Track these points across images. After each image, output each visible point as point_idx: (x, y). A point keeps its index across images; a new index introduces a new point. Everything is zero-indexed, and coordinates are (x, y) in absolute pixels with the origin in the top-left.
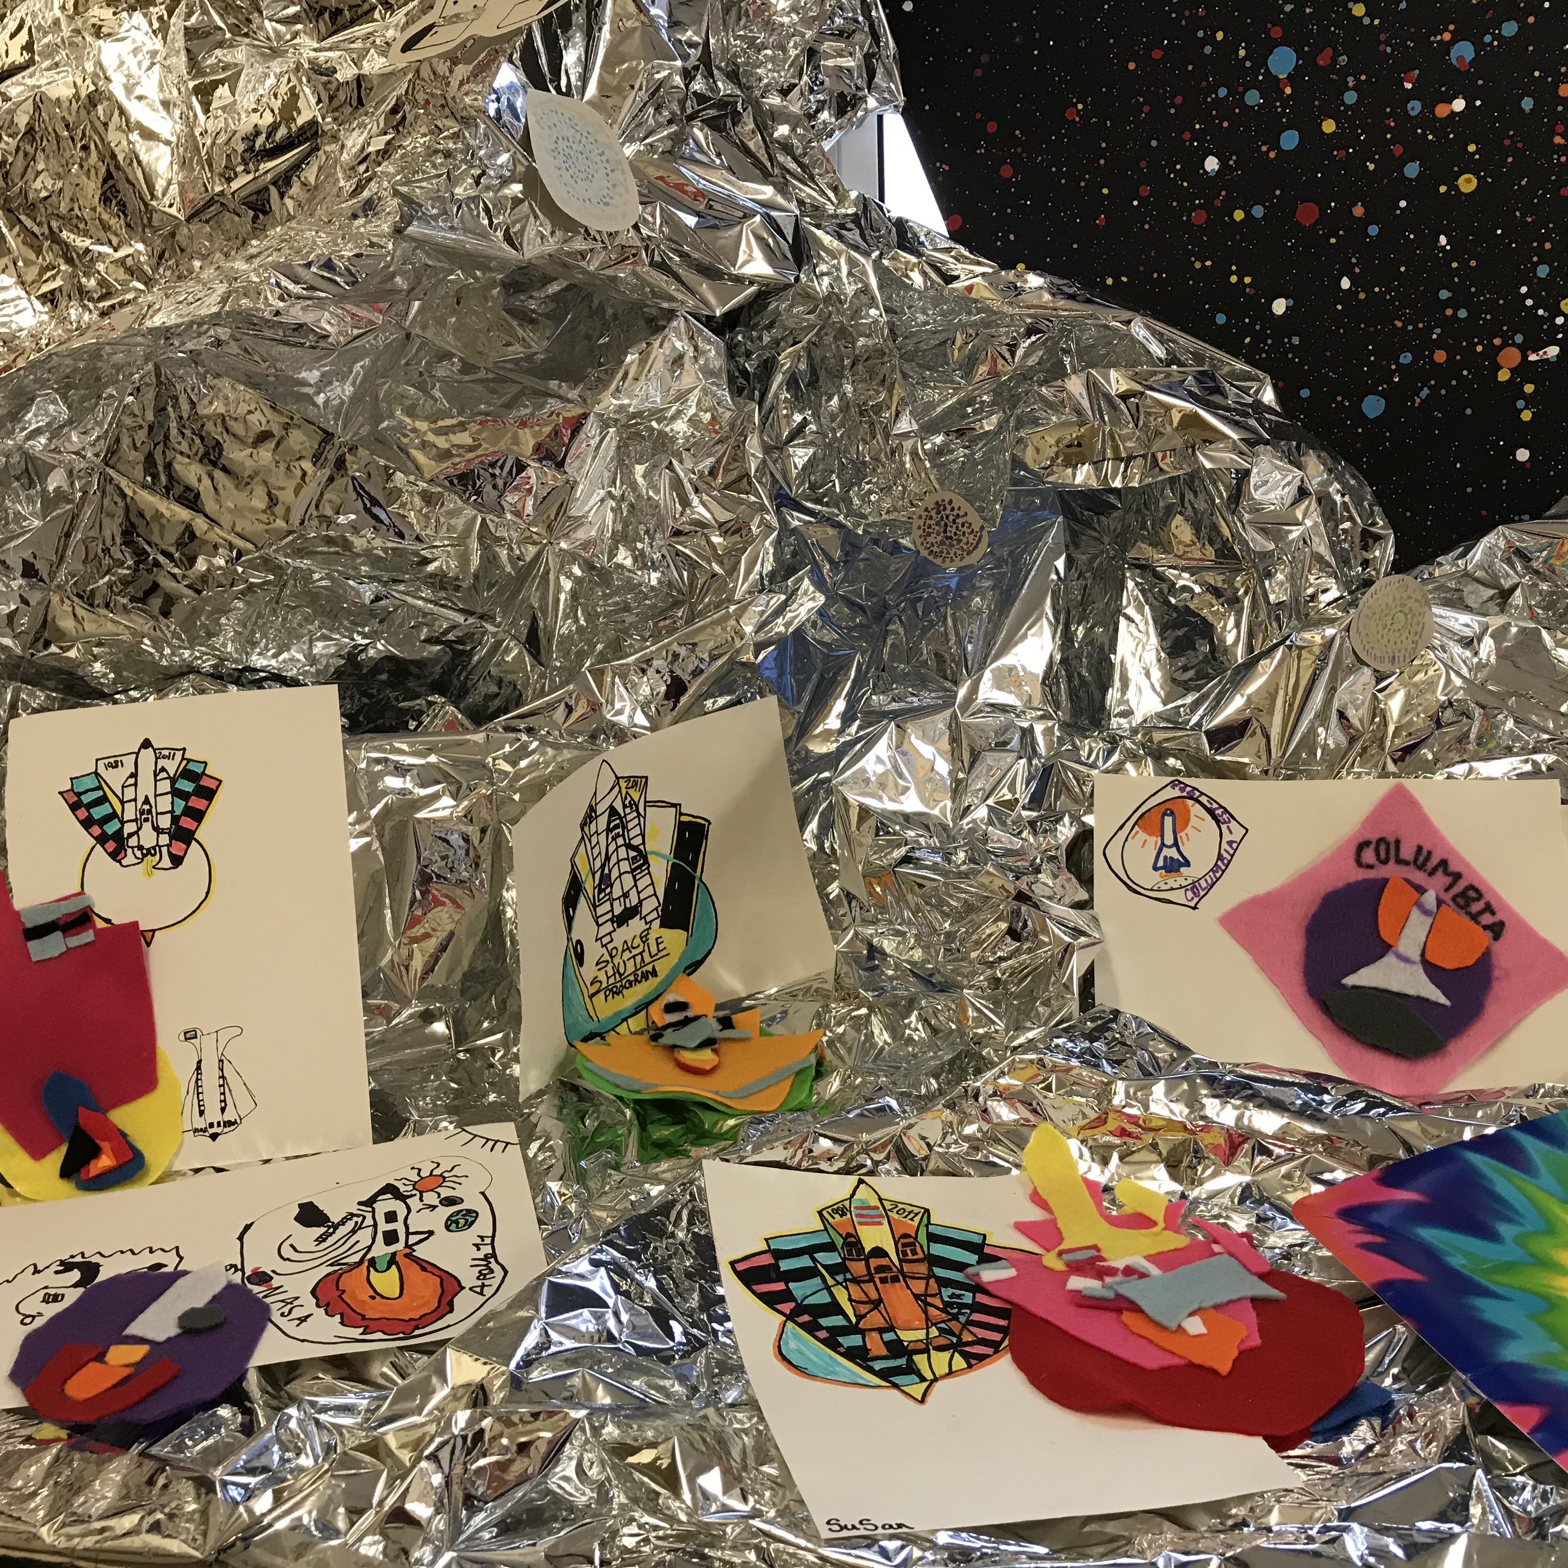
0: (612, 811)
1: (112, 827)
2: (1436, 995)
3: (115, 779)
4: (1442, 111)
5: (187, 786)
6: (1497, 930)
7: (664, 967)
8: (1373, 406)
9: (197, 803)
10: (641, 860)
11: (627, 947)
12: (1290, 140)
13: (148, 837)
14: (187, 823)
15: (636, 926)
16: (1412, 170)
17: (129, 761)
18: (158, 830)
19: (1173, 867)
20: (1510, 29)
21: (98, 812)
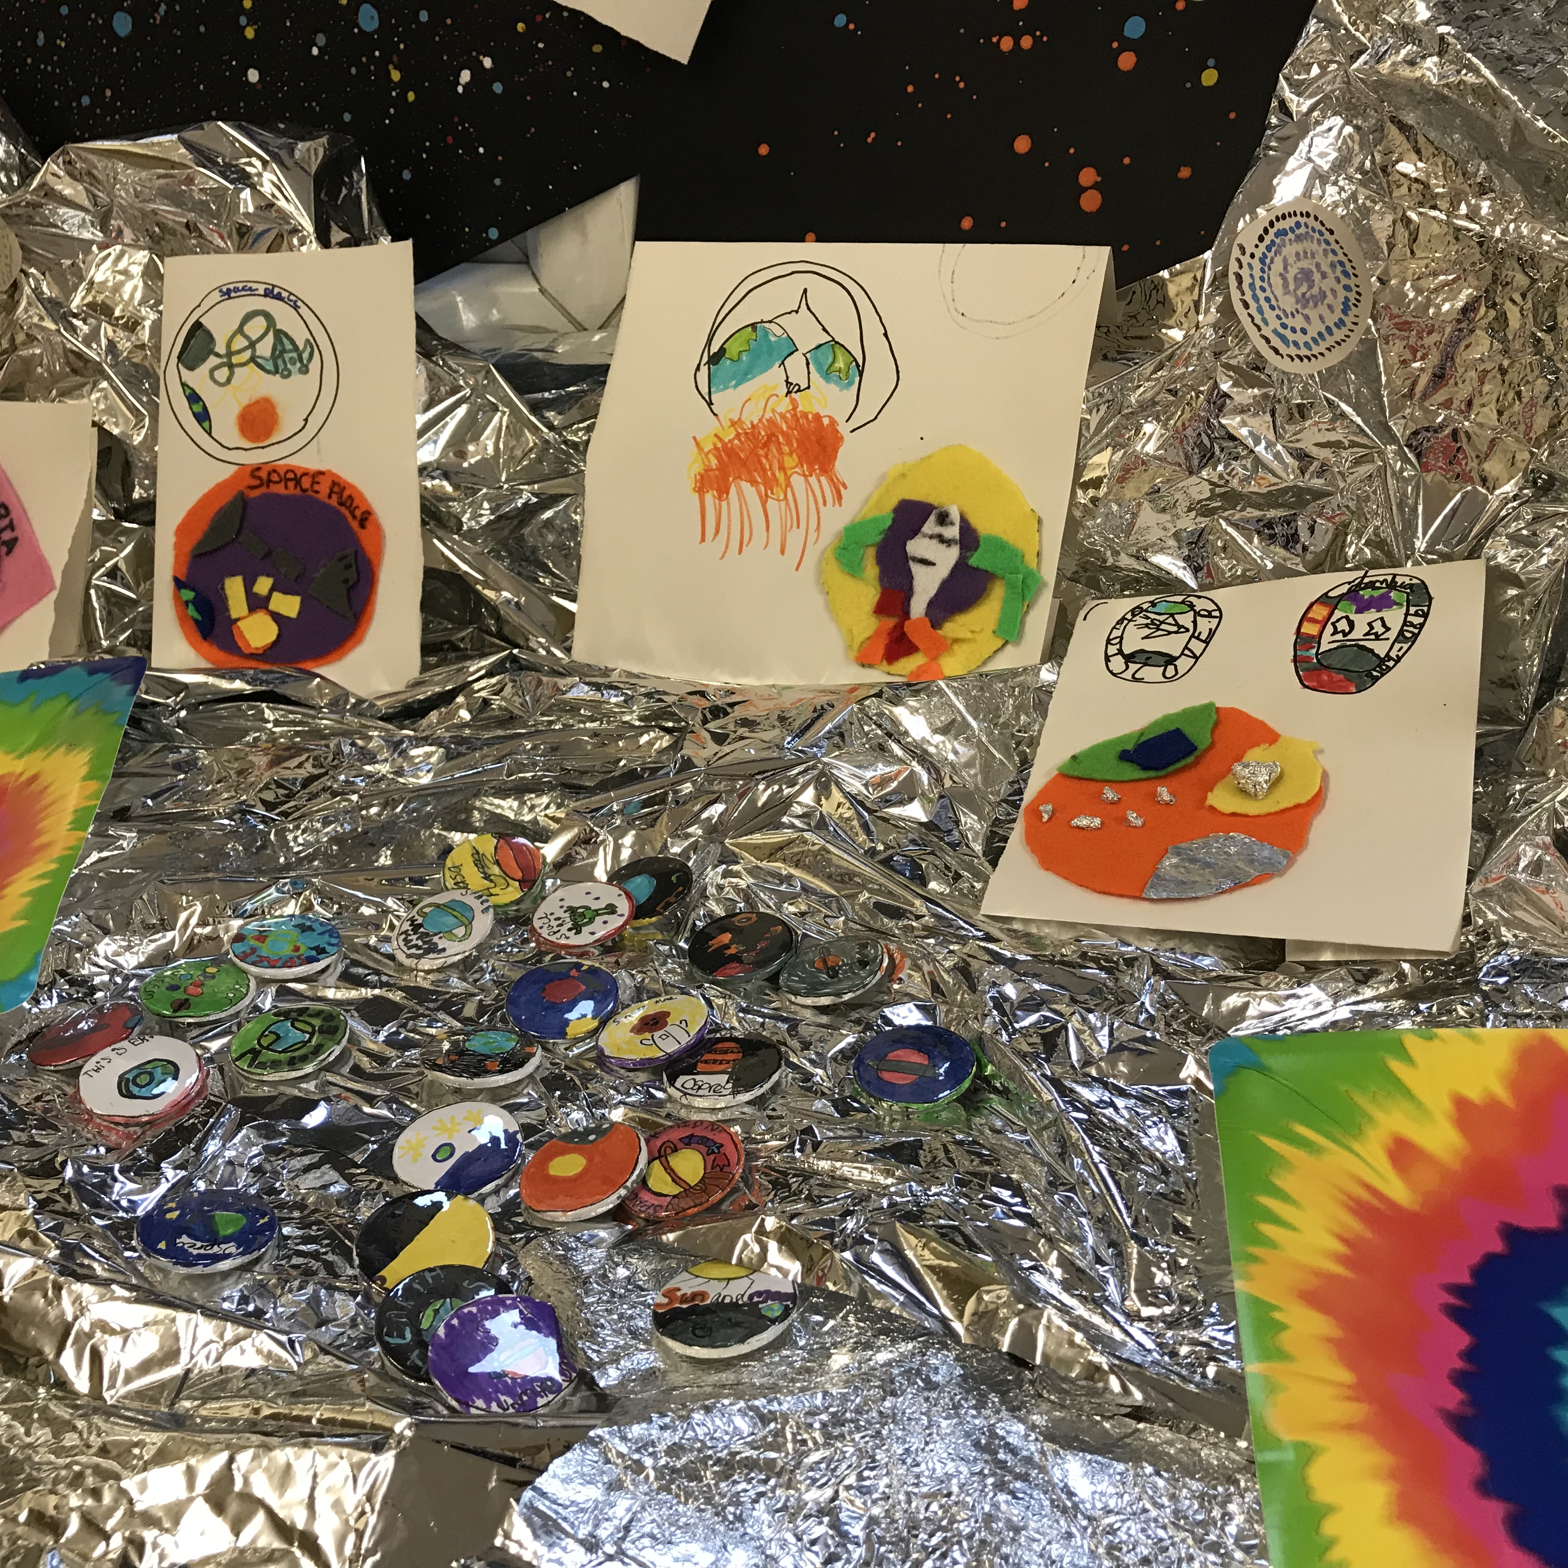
6: (11, 545)
8: (122, 24)
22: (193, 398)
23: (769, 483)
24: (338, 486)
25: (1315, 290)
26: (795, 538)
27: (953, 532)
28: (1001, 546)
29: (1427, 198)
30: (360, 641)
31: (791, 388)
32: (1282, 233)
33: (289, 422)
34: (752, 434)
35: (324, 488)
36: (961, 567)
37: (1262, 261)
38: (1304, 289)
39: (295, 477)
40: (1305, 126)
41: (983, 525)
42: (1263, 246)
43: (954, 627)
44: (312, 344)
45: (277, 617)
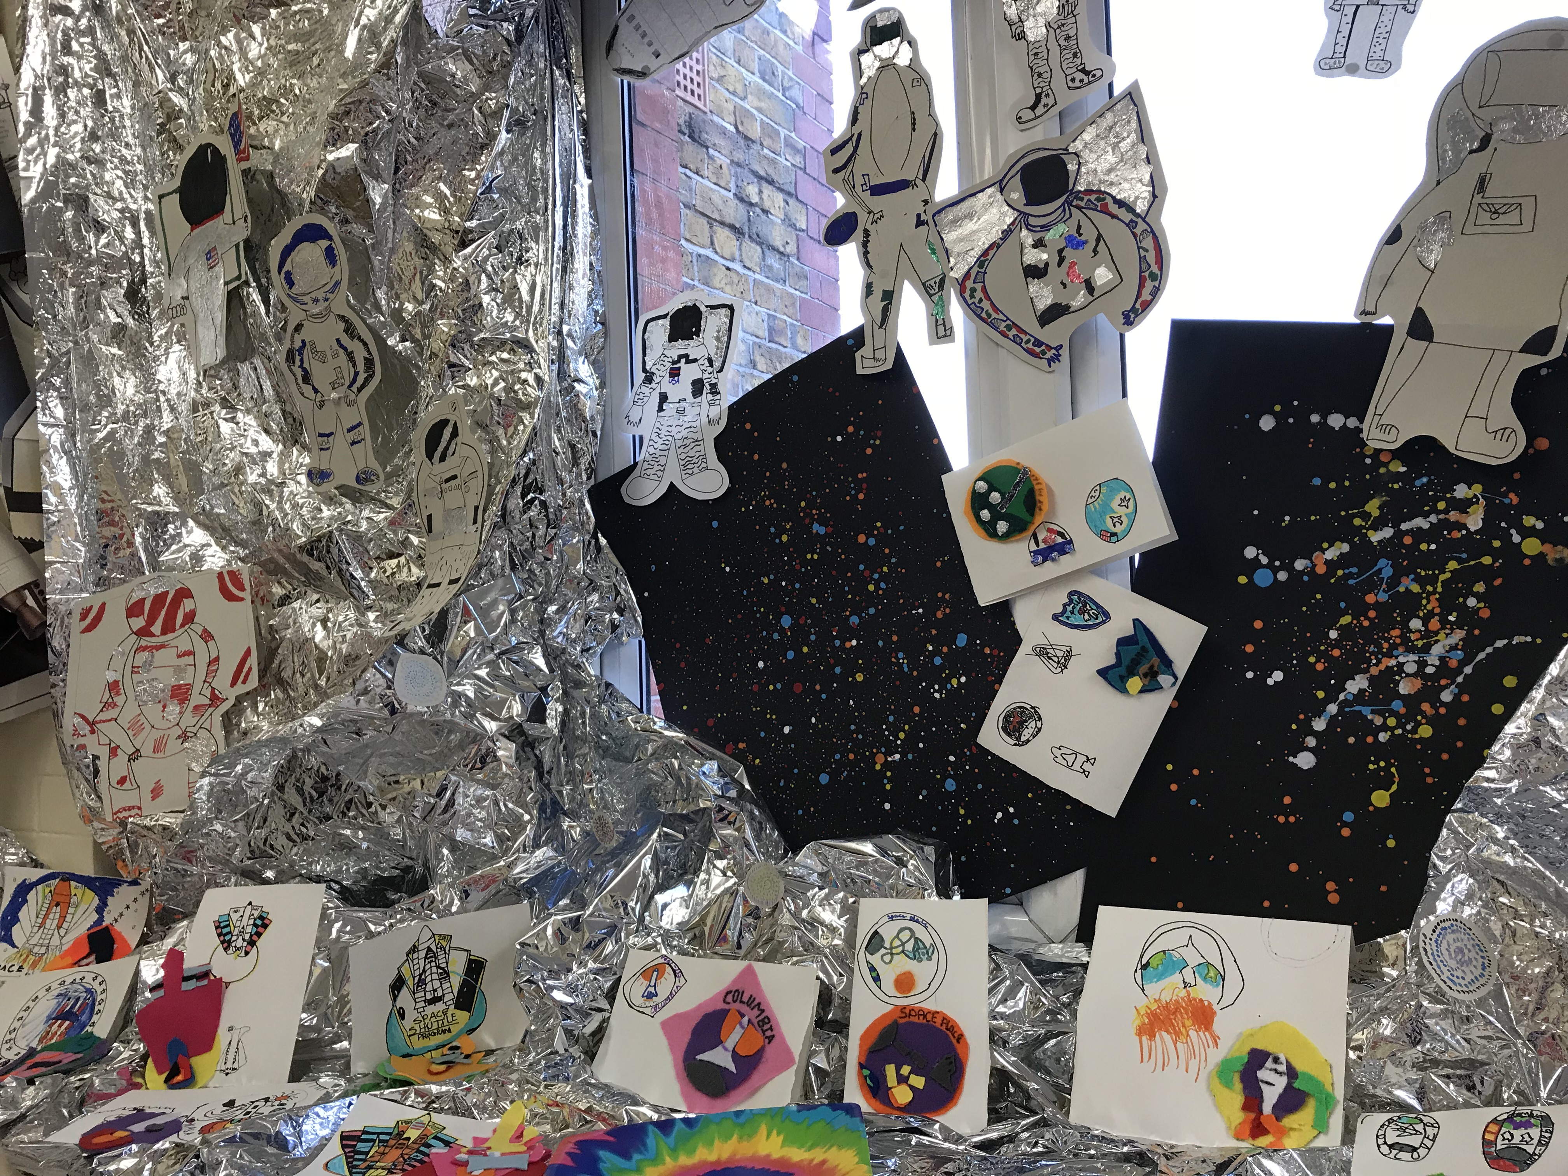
0: (429, 949)
1: (227, 938)
2: (732, 1068)
3: (235, 917)
4: (848, 645)
5: (259, 922)
6: (771, 1039)
7: (455, 1029)
8: (824, 779)
9: (260, 930)
10: (445, 975)
11: (433, 1015)
12: (790, 655)
13: (240, 943)
14: (255, 938)
15: (440, 1006)
16: (838, 670)
17: (242, 910)
18: (244, 940)
19: (650, 996)
20: (872, 611)
21: (225, 931)
22: (872, 969)
23: (1178, 1034)
24: (946, 1020)
25: (1466, 958)
26: (1194, 1064)
27: (1282, 1068)
28: (1311, 1078)
29: (1517, 916)
30: (955, 1104)
31: (1186, 985)
32: (1443, 929)
33: (921, 986)
34: (1166, 1007)
35: (938, 1020)
36: (1289, 1087)
37: (1436, 941)
38: (1460, 957)
39: (923, 1013)
40: (1448, 877)
41: (1300, 1066)
42: (1435, 935)
43: (1289, 1121)
44: (934, 946)
45: (912, 1087)
